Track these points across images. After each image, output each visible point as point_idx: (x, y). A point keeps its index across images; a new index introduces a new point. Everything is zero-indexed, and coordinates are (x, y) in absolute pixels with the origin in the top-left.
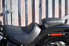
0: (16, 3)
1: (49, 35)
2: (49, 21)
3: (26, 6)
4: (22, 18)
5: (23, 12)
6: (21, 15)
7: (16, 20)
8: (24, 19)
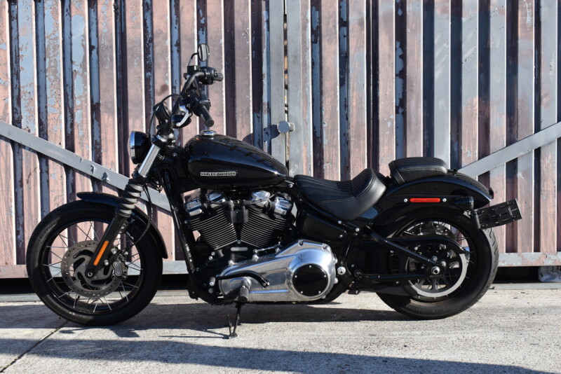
0: (306, 97)
1: (406, 200)
2: (405, 166)
3: (345, 105)
4: (326, 156)
5: (334, 130)
6: (325, 141)
7: (305, 161)
8: (337, 161)
